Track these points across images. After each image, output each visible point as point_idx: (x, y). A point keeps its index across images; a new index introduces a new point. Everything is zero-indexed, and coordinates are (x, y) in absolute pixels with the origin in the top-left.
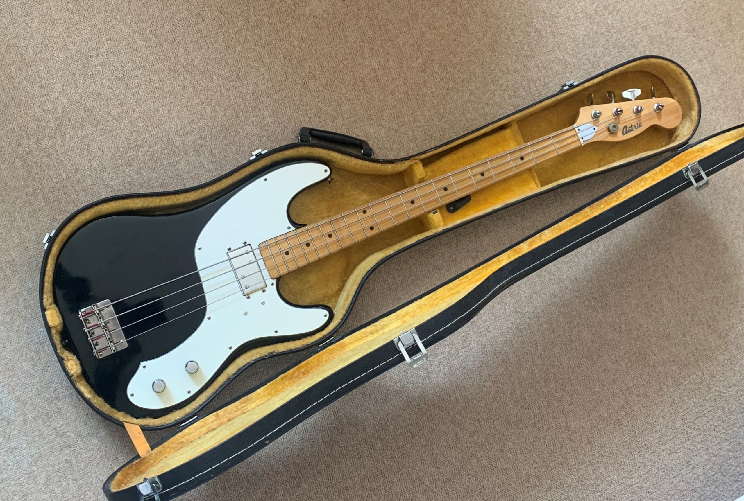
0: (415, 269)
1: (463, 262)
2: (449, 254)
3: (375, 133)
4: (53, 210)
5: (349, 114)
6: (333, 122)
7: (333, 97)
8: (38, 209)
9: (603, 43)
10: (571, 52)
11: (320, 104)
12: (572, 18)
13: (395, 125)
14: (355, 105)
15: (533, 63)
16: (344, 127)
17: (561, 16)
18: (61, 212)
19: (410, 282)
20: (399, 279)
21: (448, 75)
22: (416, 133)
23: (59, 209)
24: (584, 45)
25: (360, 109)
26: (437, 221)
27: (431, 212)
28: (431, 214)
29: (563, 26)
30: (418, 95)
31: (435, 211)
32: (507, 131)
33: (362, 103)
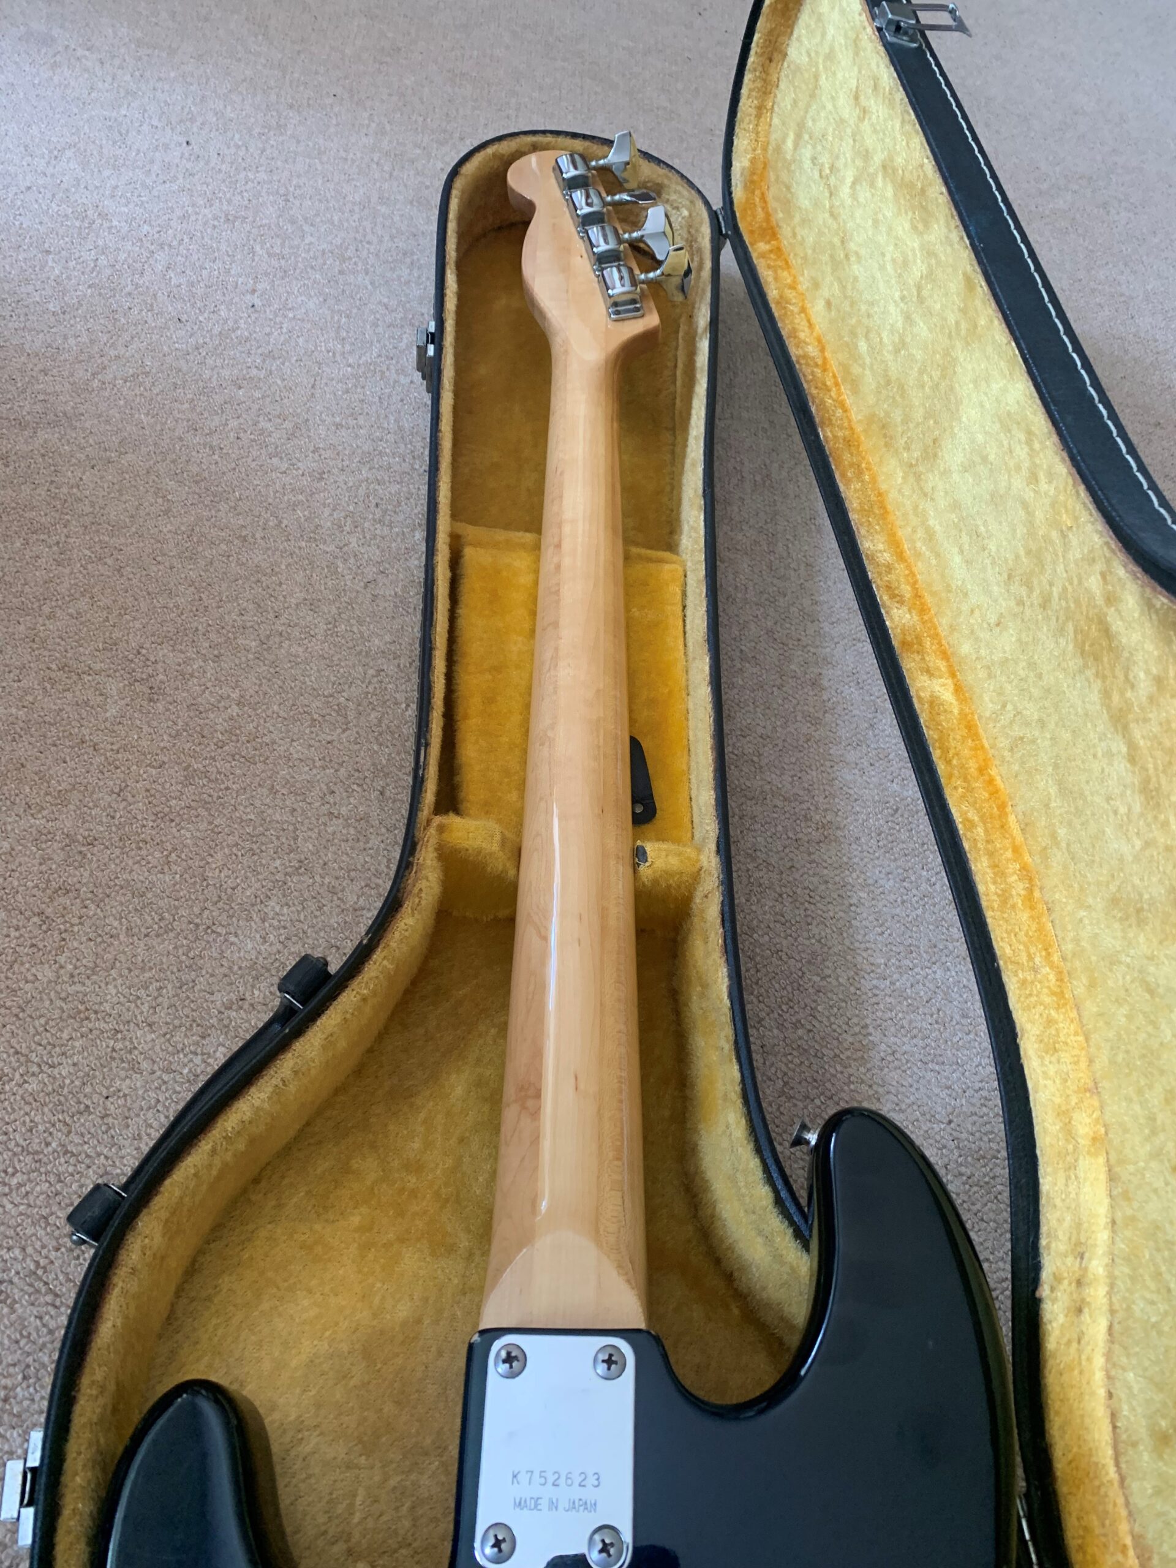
3: (264, 940)
5: (142, 993)
6: (135, 1067)
7: (42, 1021)
9: (367, 282)
10: (348, 348)
11: (33, 1086)
12: (258, 302)
13: (278, 862)
14: (122, 958)
15: (322, 431)
16: (178, 1038)
17: (236, 322)
21: (213, 636)
24: (348, 317)
25: (149, 948)
26: (674, 862)
27: (635, 867)
28: (642, 868)
29: (268, 330)
30: (220, 745)
31: (639, 854)
32: (469, 552)
33: (129, 931)
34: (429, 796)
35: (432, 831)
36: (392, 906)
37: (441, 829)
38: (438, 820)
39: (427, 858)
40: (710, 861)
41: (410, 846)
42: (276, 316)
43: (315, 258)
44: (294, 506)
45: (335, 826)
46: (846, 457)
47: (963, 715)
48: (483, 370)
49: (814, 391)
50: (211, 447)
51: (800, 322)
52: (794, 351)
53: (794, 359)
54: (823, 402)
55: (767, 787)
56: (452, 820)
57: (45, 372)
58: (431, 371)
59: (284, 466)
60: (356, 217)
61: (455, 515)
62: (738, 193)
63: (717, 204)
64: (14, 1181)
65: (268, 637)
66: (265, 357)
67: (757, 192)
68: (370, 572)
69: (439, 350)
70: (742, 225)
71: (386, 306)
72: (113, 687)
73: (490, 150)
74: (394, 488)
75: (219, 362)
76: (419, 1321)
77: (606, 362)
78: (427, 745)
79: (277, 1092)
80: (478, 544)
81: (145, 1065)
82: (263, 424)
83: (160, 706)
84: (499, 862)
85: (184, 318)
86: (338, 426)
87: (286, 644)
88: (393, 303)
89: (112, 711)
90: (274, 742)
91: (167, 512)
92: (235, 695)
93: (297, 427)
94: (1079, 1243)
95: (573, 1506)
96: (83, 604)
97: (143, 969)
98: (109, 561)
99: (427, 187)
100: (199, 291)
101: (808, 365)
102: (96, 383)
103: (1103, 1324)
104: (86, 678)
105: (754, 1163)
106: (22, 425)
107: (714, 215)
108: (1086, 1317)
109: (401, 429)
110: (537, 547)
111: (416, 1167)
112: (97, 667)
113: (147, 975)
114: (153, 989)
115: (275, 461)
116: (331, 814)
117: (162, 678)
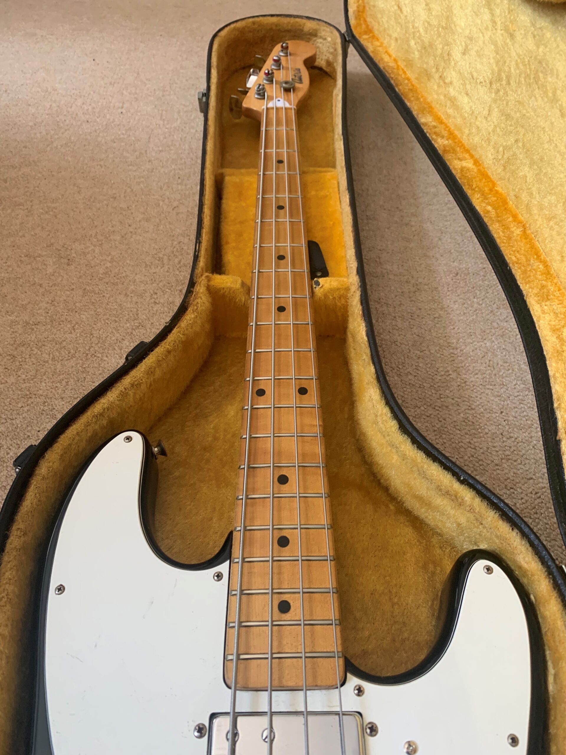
0: (410, 377)
1: (419, 304)
2: (399, 320)
5: (58, 385)
10: (166, 122)
13: (128, 325)
14: (49, 370)
15: (153, 154)
17: (114, 119)
19: (433, 391)
20: (422, 408)
22: (162, 301)
24: (166, 111)
25: (63, 365)
26: (335, 286)
28: (318, 289)
29: (128, 121)
30: (101, 279)
31: (315, 283)
33: (53, 359)
34: (202, 263)
35: (203, 278)
37: (208, 278)
40: (354, 279)
41: (192, 286)
42: (132, 115)
43: (151, 92)
44: (139, 183)
47: (479, 170)
49: (392, 76)
50: (100, 165)
53: (382, 68)
57: (25, 147)
58: (204, 105)
59: (134, 169)
62: (352, 22)
63: (343, 30)
65: (125, 234)
66: (126, 131)
67: (362, 19)
69: (208, 99)
72: (50, 261)
75: (105, 135)
78: (202, 242)
82: (125, 154)
83: (73, 267)
85: (89, 121)
87: (134, 236)
89: (50, 270)
90: (127, 276)
91: (79, 192)
93: (141, 153)
97: (59, 375)
98: (51, 213)
100: (97, 110)
102: (48, 149)
104: (38, 259)
107: (342, 36)
113: (61, 377)
114: (64, 383)
115: (131, 167)
116: (155, 303)
117: (74, 255)
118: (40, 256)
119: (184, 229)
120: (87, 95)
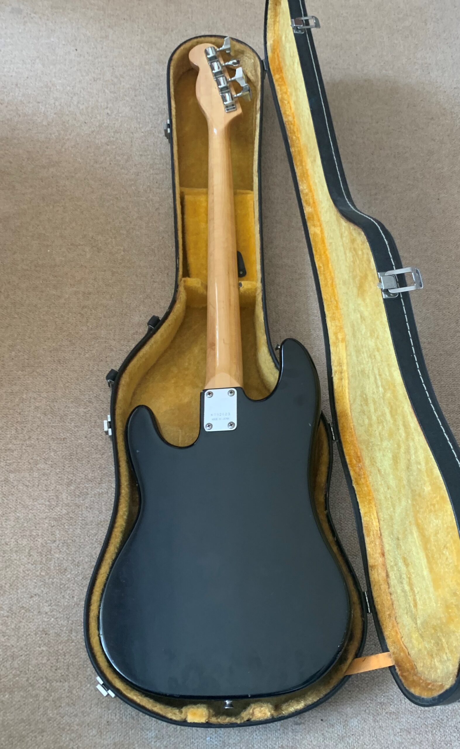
3: (141, 317)
4: (78, 676)
5: (111, 332)
6: (112, 350)
8: (68, 693)
9: (145, 98)
10: (141, 125)
11: (87, 355)
12: (109, 112)
13: (141, 296)
14: (104, 323)
15: (136, 158)
17: (103, 120)
18: (84, 667)
21: (113, 231)
23: (80, 668)
24: (140, 113)
25: (110, 320)
26: (249, 286)
27: (239, 289)
28: (241, 289)
29: (114, 122)
30: (120, 264)
31: (240, 285)
32: (187, 197)
33: (105, 317)
34: (181, 273)
35: (182, 282)
36: (174, 302)
37: (185, 281)
38: (183, 279)
39: (181, 289)
40: (259, 285)
41: (177, 286)
42: (116, 116)
43: (126, 91)
44: (131, 186)
45: (155, 285)
46: (298, 158)
48: (187, 129)
50: (102, 168)
51: (287, 107)
52: (285, 119)
54: (292, 138)
55: (284, 264)
56: (188, 279)
58: (169, 137)
59: (126, 172)
60: (138, 72)
61: (181, 185)
62: (270, 54)
63: (263, 58)
64: (87, 377)
65: (129, 230)
66: (114, 132)
67: (276, 53)
68: (157, 205)
69: (171, 130)
70: (271, 67)
71: (152, 107)
72: (87, 249)
73: (182, 48)
74: (161, 176)
75: (100, 137)
76: (191, 402)
77: (225, 128)
78: (179, 258)
79: (151, 347)
80: (188, 194)
81: (114, 349)
82: (117, 157)
83: (101, 254)
84: (201, 290)
85: (86, 122)
86: (141, 155)
87: (134, 231)
88: (154, 106)
89: (88, 256)
91: (93, 192)
92: (122, 248)
93: (128, 157)
94: (340, 363)
95: (224, 419)
96: (74, 224)
98: (79, 210)
99: (161, 55)
100: (90, 110)
101: (289, 124)
102: (63, 150)
103: (347, 381)
104: (79, 247)
105: (270, 358)
106: (44, 167)
107: (261, 62)
108: (343, 380)
109: (161, 154)
110: (207, 194)
111: (187, 369)
112: (82, 243)
113: (111, 327)
114: (113, 330)
115: (123, 171)
116: (154, 281)
117: (100, 245)
118: (80, 245)
119: (165, 226)
120: (79, 92)
